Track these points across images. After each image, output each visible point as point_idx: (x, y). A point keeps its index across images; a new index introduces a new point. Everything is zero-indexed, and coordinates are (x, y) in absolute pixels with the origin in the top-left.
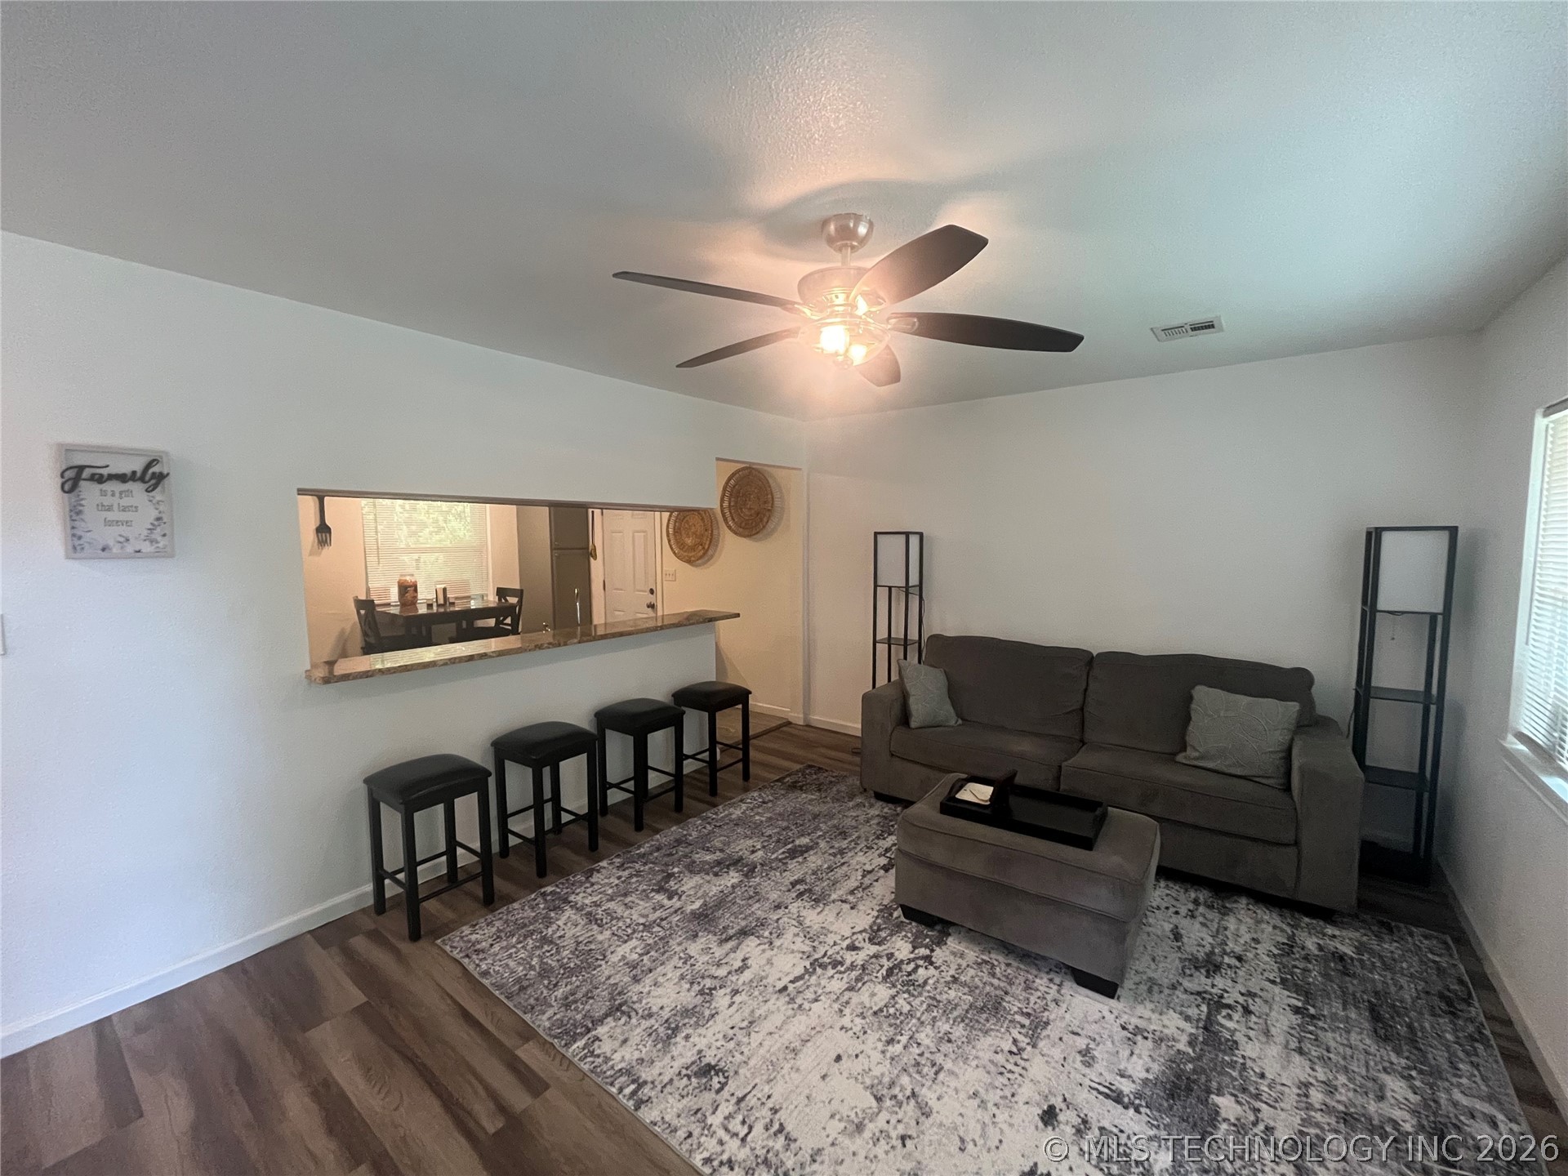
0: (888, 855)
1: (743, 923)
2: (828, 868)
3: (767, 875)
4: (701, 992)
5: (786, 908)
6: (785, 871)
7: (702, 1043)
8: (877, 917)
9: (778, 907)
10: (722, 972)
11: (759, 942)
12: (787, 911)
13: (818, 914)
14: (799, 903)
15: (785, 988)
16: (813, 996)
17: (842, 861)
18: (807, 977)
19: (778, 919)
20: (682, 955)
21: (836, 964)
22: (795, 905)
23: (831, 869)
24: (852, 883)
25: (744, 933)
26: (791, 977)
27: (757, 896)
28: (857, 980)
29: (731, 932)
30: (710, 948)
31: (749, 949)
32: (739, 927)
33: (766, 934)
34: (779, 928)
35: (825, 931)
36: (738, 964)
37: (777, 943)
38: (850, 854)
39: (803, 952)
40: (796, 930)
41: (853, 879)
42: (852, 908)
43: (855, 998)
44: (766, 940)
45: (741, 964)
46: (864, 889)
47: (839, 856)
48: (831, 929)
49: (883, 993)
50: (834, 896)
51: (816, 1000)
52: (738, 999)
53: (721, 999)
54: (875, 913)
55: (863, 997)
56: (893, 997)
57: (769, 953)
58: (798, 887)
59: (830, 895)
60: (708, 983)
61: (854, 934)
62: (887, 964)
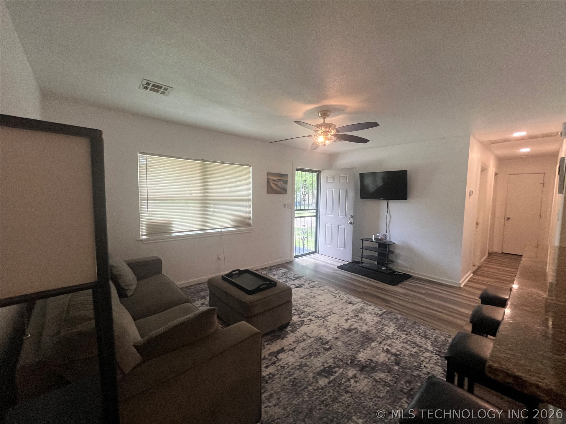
0: (276, 359)
1: (350, 334)
2: (311, 356)
3: (344, 356)
4: (358, 316)
5: (333, 337)
6: (334, 358)
7: (353, 307)
8: (298, 329)
9: (337, 338)
10: (353, 320)
11: (343, 326)
12: (333, 336)
13: (320, 333)
14: (328, 339)
15: (333, 314)
16: (325, 311)
17: (302, 360)
18: (327, 316)
19: (336, 333)
20: (369, 326)
21: (318, 317)
22: (330, 338)
23: (310, 355)
24: (302, 345)
25: (349, 330)
26: (331, 316)
27: (347, 344)
28: (312, 313)
29: (354, 331)
30: (360, 327)
31: (346, 325)
32: (352, 332)
33: (341, 329)
34: (337, 330)
35: (319, 326)
36: (349, 321)
37: (337, 325)
38: (296, 364)
39: (328, 321)
40: (330, 328)
41: (300, 348)
42: (306, 333)
43: (314, 310)
44: (340, 327)
45: (348, 321)
46: (298, 341)
47: (303, 363)
48: (317, 327)
49: (306, 310)
50: (312, 339)
51: (325, 310)
52: (347, 313)
53: (351, 314)
54: (298, 330)
55: (311, 309)
56: (304, 308)
57: (339, 323)
58: (328, 347)
59: (314, 340)
60: (356, 318)
61: (309, 324)
62: (302, 315)
